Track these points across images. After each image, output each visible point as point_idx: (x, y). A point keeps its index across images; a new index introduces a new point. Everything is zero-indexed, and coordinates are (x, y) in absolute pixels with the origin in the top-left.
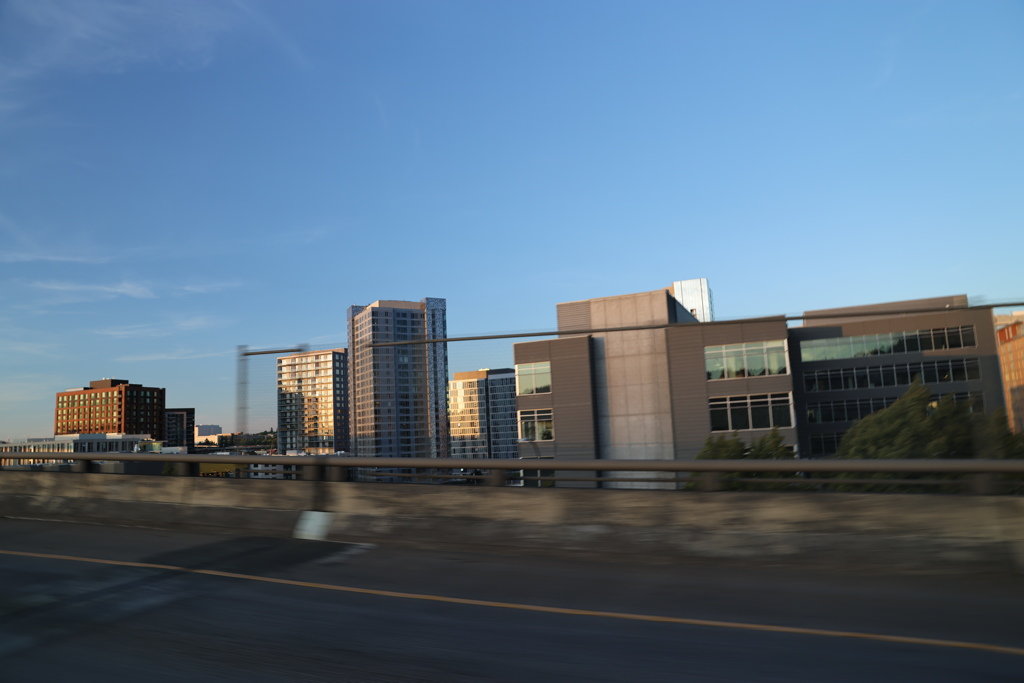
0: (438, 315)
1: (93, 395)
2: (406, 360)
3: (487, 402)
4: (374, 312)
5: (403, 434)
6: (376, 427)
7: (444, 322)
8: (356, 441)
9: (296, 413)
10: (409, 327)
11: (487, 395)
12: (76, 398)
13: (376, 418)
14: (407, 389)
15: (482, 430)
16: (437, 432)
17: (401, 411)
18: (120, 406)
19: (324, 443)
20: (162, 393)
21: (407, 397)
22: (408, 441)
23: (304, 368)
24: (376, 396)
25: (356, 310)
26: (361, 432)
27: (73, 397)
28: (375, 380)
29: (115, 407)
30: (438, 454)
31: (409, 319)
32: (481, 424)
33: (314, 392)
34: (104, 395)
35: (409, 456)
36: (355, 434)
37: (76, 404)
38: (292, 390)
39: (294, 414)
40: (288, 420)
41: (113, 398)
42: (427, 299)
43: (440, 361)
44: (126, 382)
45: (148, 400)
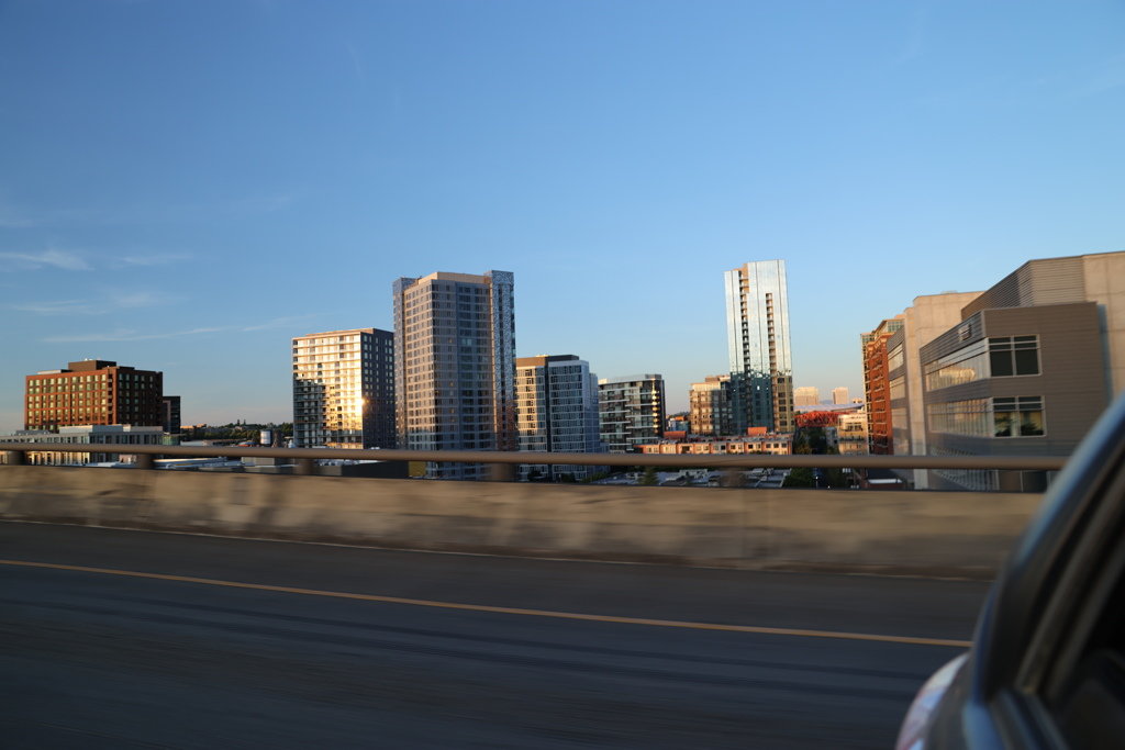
0: (505, 291)
1: (74, 379)
2: (469, 343)
3: (547, 392)
4: (435, 286)
5: (466, 428)
7: (512, 299)
8: (406, 436)
9: (316, 403)
10: (473, 304)
11: (547, 385)
12: (52, 382)
15: (540, 425)
16: (503, 426)
17: (465, 401)
18: (110, 393)
19: (350, 438)
20: (158, 377)
21: (470, 385)
22: (472, 437)
23: (325, 350)
24: (436, 384)
25: (407, 282)
26: (415, 426)
27: (49, 381)
29: (104, 394)
31: (472, 295)
32: (539, 418)
33: (338, 379)
37: (52, 389)
39: (313, 404)
40: (306, 411)
41: (100, 382)
42: (493, 272)
43: (507, 344)
45: (143, 386)
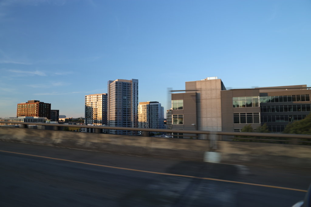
0: (136, 84)
1: (29, 105)
2: (126, 98)
3: (149, 111)
4: (116, 83)
5: (124, 120)
6: (116, 118)
7: (138, 87)
8: (109, 122)
9: (91, 112)
10: (127, 88)
11: (149, 109)
12: (24, 105)
13: (116, 115)
14: (126, 106)
15: (147, 120)
16: (134, 120)
17: (124, 113)
18: (37, 109)
19: (99, 122)
20: (50, 105)
21: (125, 109)
22: (125, 122)
23: (93, 99)
24: (116, 108)
25: (111, 82)
26: (111, 119)
27: (23, 105)
28: (116, 103)
29: (36, 109)
30: (134, 127)
31: (127, 85)
32: (147, 118)
33: (96, 106)
34: (32, 105)
35: (125, 127)
36: (109, 120)
37: (23, 107)
38: (89, 106)
39: (90, 113)
40: (88, 115)
41: (35, 106)
42: (133, 79)
43: (136, 98)
44: (39, 101)
45: (46, 107)
